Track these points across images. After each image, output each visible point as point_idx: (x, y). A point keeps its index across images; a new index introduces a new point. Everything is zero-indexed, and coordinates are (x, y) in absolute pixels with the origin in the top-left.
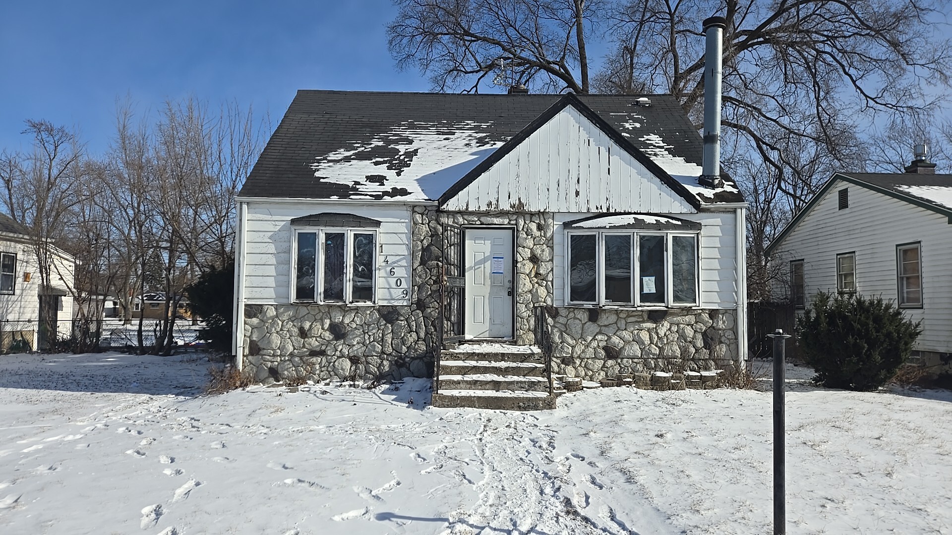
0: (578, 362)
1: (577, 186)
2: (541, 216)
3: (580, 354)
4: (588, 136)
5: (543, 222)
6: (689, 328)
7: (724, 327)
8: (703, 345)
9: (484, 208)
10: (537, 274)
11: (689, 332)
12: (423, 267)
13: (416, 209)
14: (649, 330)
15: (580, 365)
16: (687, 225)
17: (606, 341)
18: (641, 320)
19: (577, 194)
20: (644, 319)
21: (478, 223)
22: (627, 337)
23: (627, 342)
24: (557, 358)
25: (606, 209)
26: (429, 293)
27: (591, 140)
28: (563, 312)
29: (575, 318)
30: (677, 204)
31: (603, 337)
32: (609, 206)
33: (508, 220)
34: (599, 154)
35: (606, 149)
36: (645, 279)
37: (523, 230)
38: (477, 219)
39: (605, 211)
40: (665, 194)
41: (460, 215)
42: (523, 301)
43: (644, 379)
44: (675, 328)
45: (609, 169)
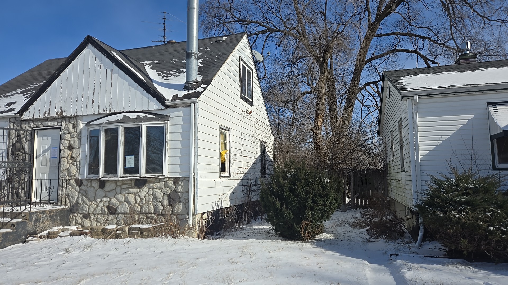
0: (92, 217)
1: (93, 97)
2: (75, 118)
3: (93, 212)
4: (100, 63)
5: (76, 122)
6: (159, 191)
7: (182, 190)
8: (168, 204)
9: (42, 116)
10: (72, 158)
11: (160, 194)
12: (13, 156)
13: (11, 120)
14: (135, 194)
15: (94, 219)
16: (159, 117)
17: (109, 202)
18: (130, 186)
19: (93, 102)
20: (132, 186)
21: (42, 126)
22: (121, 199)
23: (121, 202)
24: (81, 214)
25: (109, 111)
26: (14, 173)
27: (102, 65)
28: (85, 183)
29: (92, 186)
30: (152, 103)
31: (107, 199)
32: (111, 109)
33: (57, 123)
34: (106, 74)
35: (110, 70)
36: (128, 158)
37: (65, 128)
38: (40, 124)
39: (108, 112)
40: (145, 97)
41: (31, 122)
42: (63, 175)
43: (96, 230)
44: (151, 192)
45: (112, 83)
